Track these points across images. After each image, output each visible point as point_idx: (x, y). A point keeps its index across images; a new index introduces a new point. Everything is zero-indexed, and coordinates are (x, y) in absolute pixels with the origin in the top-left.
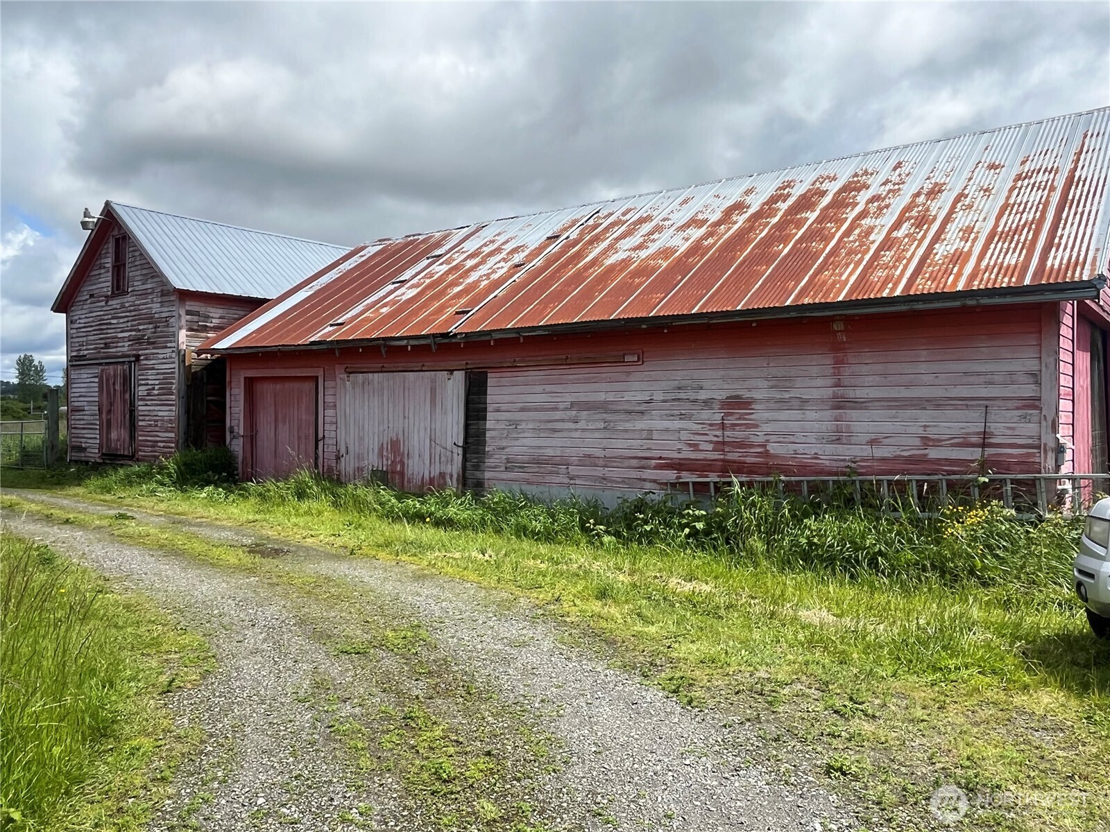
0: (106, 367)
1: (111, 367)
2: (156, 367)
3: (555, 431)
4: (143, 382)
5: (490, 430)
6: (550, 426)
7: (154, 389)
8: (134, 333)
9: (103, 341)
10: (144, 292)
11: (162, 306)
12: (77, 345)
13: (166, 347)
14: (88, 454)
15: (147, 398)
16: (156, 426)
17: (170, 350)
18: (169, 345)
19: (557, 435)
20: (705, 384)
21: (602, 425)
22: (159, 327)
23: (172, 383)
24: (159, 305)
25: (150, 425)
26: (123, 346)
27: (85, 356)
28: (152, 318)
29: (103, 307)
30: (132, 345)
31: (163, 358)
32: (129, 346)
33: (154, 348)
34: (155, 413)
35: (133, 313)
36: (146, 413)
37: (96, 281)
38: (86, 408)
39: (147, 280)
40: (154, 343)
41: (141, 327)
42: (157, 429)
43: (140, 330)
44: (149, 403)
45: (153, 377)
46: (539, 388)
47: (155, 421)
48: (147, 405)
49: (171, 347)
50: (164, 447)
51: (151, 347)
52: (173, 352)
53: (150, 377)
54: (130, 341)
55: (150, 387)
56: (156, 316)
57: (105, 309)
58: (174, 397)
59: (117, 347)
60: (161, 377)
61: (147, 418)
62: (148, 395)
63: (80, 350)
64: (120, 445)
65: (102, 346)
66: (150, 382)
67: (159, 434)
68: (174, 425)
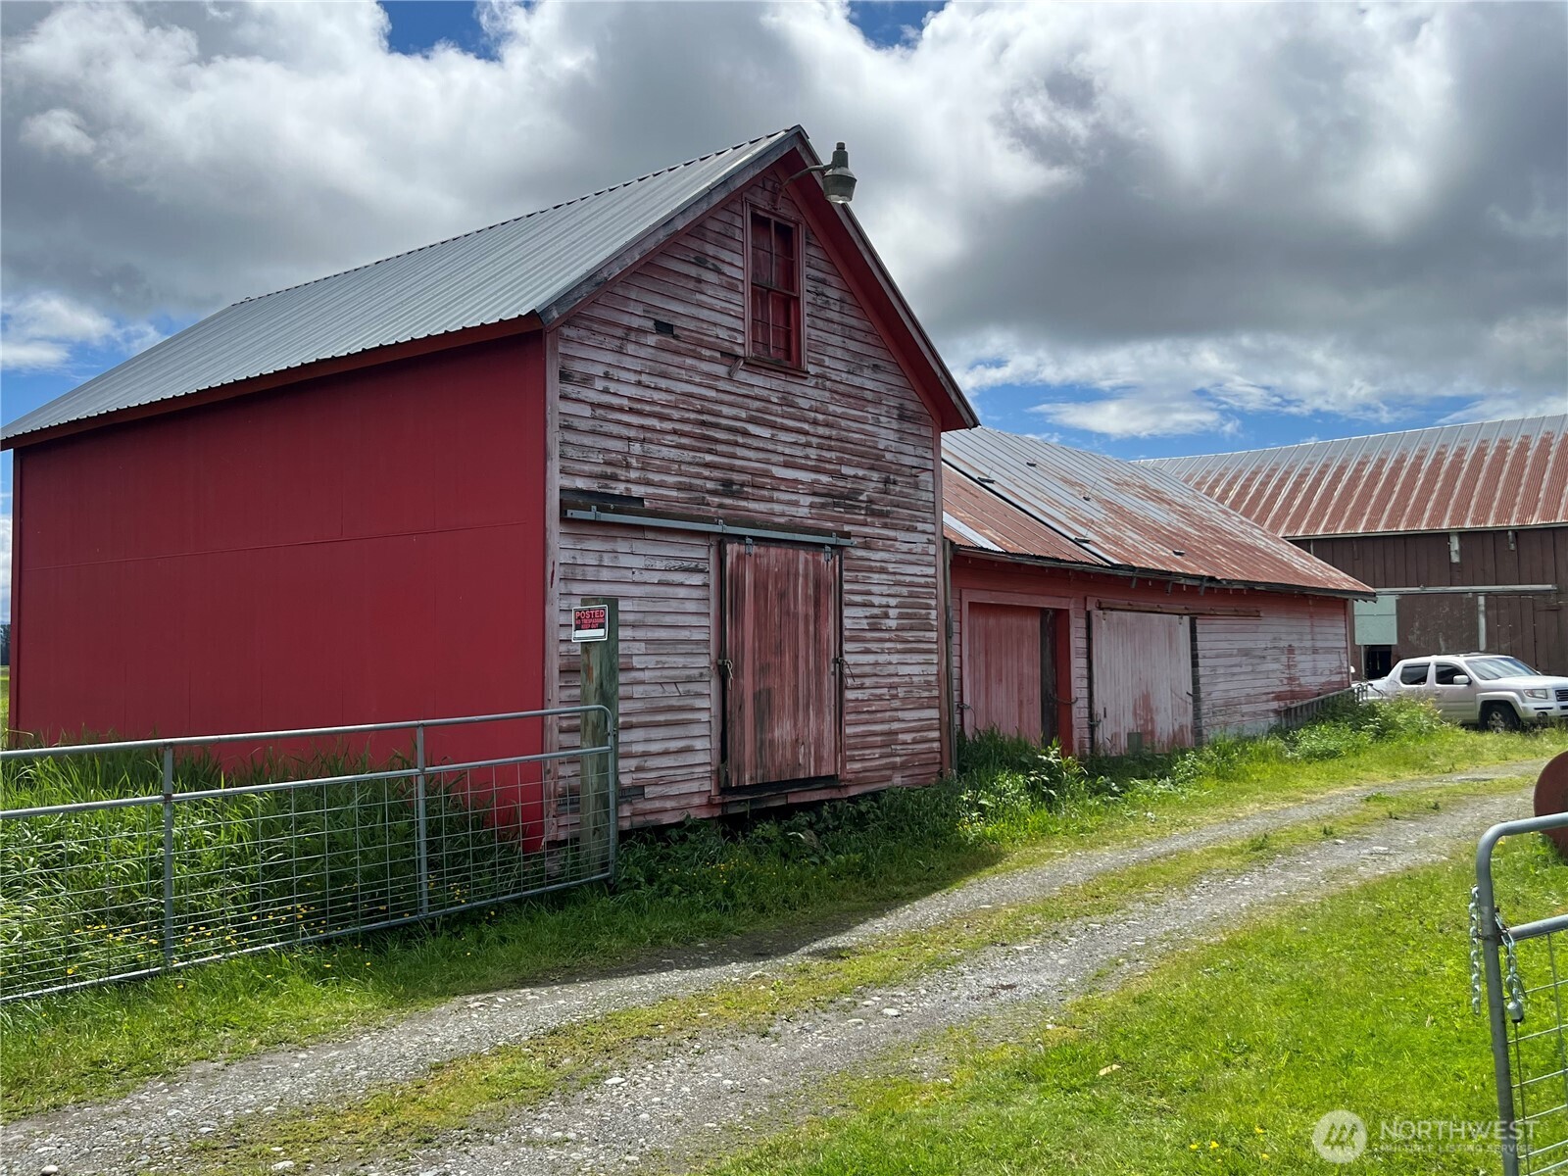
0: (754, 549)
1: (773, 551)
2: (891, 567)
3: (1234, 674)
4: (858, 599)
5: (1203, 676)
6: (1230, 670)
7: (886, 616)
8: (825, 479)
9: (717, 474)
10: (854, 391)
11: (901, 440)
12: (600, 458)
13: (914, 530)
14: (648, 806)
15: (869, 635)
16: (894, 697)
17: (924, 538)
18: (920, 526)
19: (1236, 678)
20: (1283, 636)
21: (1250, 668)
22: (895, 483)
23: (928, 607)
24: (893, 436)
25: (880, 698)
26: (796, 504)
27: (640, 500)
28: (879, 458)
29: (717, 378)
30: (823, 506)
31: (910, 552)
32: (811, 506)
33: (885, 526)
34: (891, 669)
35: (821, 430)
36: (867, 670)
37: (682, 293)
38: (636, 662)
39: (861, 367)
40: (886, 515)
41: (845, 470)
42: (896, 704)
43: (845, 477)
44: (873, 646)
45: (885, 590)
46: (1223, 636)
47: (891, 687)
48: (867, 651)
49: (924, 532)
50: (915, 742)
51: (877, 521)
52: (930, 542)
53: (874, 589)
54: (814, 494)
55: (876, 611)
56: (889, 456)
57: (722, 385)
58: (934, 635)
59: (771, 500)
60: (905, 591)
61: (868, 682)
62: (874, 628)
63: (614, 478)
64: (807, 755)
65: (710, 485)
66: (876, 600)
67: (900, 714)
68: (935, 693)
